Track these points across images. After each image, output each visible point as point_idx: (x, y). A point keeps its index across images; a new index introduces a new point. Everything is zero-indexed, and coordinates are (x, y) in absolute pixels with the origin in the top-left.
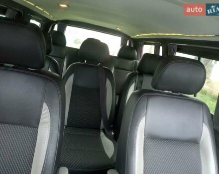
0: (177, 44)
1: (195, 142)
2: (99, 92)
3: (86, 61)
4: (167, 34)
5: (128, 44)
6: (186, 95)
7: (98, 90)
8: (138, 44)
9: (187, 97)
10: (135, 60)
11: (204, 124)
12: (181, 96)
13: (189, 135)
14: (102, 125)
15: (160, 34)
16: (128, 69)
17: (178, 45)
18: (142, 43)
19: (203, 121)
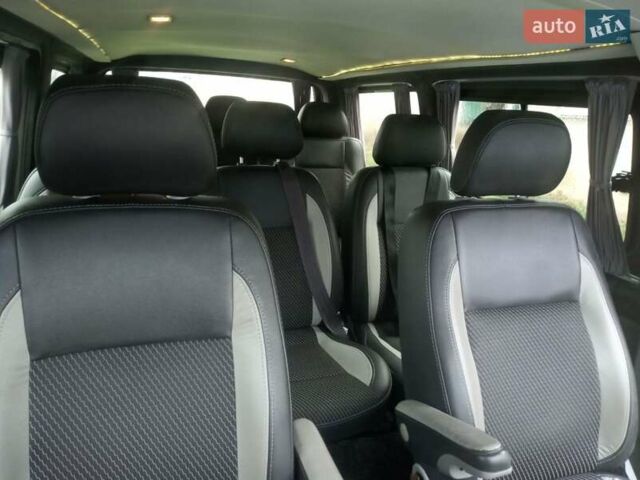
0: (459, 81)
1: (568, 301)
2: (294, 234)
3: (241, 160)
4: (435, 60)
5: (312, 99)
6: (530, 198)
7: (291, 228)
8: (343, 93)
9: (533, 202)
10: (344, 138)
11: (581, 255)
12: (519, 201)
13: (556, 287)
14: (317, 317)
15: (413, 61)
16: (331, 163)
17: (462, 84)
18: (355, 90)
19: (579, 251)
